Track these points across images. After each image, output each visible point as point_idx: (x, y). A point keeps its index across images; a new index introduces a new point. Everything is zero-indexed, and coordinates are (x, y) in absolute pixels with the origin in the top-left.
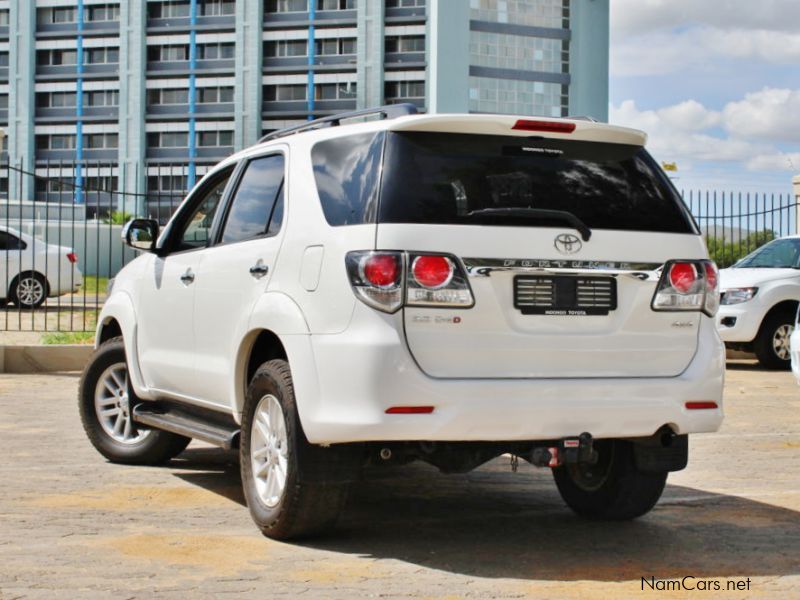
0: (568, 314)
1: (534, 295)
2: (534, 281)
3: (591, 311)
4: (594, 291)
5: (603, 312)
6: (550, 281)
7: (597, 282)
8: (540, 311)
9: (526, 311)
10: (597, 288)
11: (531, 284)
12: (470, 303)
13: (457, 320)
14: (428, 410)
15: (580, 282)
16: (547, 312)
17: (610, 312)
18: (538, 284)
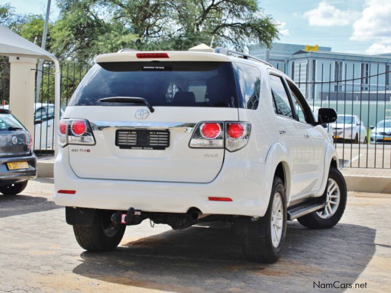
0: (143, 149)
1: (127, 139)
2: (127, 132)
3: (155, 148)
4: (159, 137)
5: (163, 148)
6: (135, 133)
7: (160, 133)
8: (129, 147)
9: (122, 147)
10: (160, 136)
11: (125, 134)
12: (93, 143)
13: (88, 151)
14: (73, 192)
15: (151, 133)
16: (132, 148)
17: (167, 149)
18: (128, 134)
